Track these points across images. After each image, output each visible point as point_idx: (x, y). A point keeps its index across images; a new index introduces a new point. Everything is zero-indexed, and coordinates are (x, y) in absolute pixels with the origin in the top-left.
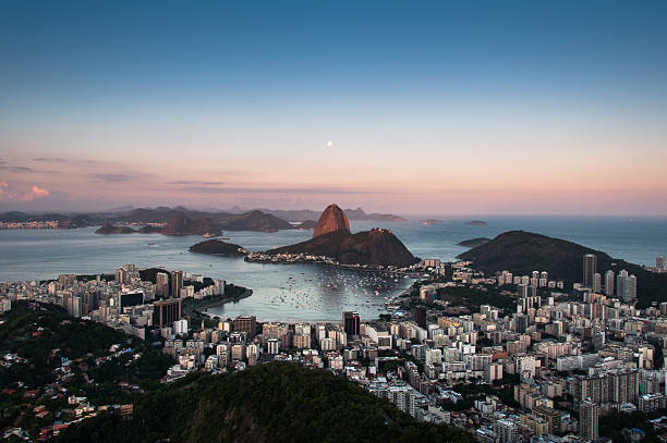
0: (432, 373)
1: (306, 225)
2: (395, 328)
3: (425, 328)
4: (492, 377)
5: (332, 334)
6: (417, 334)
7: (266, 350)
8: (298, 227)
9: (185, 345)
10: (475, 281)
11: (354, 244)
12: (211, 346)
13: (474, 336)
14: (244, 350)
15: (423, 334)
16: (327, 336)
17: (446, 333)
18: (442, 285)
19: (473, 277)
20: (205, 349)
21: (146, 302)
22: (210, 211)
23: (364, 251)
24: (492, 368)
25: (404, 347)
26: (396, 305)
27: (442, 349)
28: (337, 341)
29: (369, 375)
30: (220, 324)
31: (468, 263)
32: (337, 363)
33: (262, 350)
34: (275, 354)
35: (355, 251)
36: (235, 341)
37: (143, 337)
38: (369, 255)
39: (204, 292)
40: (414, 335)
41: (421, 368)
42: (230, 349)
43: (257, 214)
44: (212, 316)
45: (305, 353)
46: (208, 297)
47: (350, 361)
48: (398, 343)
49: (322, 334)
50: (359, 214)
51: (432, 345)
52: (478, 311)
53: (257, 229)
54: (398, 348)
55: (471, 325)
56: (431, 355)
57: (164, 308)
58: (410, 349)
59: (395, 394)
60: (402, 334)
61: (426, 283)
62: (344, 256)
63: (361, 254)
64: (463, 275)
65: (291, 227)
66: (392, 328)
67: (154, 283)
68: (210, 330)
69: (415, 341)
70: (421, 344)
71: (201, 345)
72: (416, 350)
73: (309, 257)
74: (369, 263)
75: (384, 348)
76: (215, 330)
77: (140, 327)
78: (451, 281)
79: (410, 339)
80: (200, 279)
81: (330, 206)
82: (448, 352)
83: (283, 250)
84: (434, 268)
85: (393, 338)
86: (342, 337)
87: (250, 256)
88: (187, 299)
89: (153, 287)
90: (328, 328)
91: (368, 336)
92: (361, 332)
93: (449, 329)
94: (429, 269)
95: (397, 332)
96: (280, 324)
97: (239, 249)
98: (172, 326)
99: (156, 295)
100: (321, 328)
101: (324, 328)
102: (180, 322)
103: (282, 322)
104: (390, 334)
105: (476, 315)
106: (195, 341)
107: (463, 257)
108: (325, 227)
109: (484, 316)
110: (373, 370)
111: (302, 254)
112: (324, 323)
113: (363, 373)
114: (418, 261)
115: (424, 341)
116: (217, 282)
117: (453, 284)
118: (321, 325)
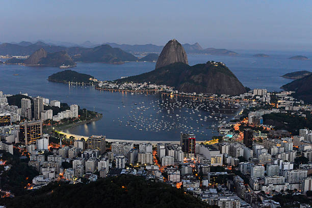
0: (256, 185)
1: (149, 58)
2: (225, 149)
3: (251, 148)
4: (306, 189)
5: (171, 152)
6: (245, 153)
7: (114, 165)
9: (46, 160)
10: (296, 108)
11: (191, 75)
12: (68, 161)
13: (294, 155)
14: (96, 165)
15: (250, 153)
16: (167, 154)
17: (269, 152)
18: (268, 112)
19: (295, 105)
20: (63, 163)
21: (13, 123)
22: (66, 45)
23: (200, 81)
24: (307, 182)
25: (233, 164)
26: (227, 128)
27: (265, 166)
28: (176, 159)
29: (203, 188)
30: (75, 143)
31: (291, 92)
32: (174, 177)
33: (111, 165)
34: (122, 169)
35: (192, 81)
36: (87, 157)
37: (11, 152)
38: (204, 84)
39: (62, 116)
40: (242, 154)
41: (247, 179)
42: (84, 164)
44: (68, 136)
45: (148, 168)
46: (65, 120)
47: (186, 175)
48: (228, 161)
49: (163, 152)
50: (196, 48)
51: (257, 163)
52: (298, 134)
54: (227, 164)
55: (291, 146)
56: (257, 171)
57: (29, 128)
58: (238, 166)
59: (224, 203)
60: (232, 152)
61: (252, 109)
63: (197, 83)
64: (286, 102)
65: (137, 60)
66: (223, 147)
67: (20, 107)
68: (67, 147)
69: (242, 159)
70: (247, 161)
71: (60, 160)
72: (243, 166)
73: (151, 86)
74: (204, 92)
75: (216, 165)
76: (71, 147)
77: (9, 144)
78: (275, 108)
79: (239, 158)
80: (58, 104)
81: (170, 42)
82: (270, 168)
83: (129, 80)
84: (261, 96)
85: (224, 156)
86: (181, 155)
87: (100, 85)
88: (47, 121)
89: (19, 110)
90: (168, 148)
91: (202, 155)
92: (196, 151)
93: (272, 149)
94: (257, 97)
95: (227, 152)
96: (127, 144)
97: (91, 79)
98: (35, 144)
99: (21, 117)
100: (161, 147)
101: (164, 147)
102: (41, 140)
103: (128, 141)
104: (221, 153)
105: (295, 137)
106: (55, 156)
107: (286, 88)
108: (166, 60)
109: (302, 138)
110: (206, 183)
111: (145, 84)
112: (164, 142)
113: (197, 185)
114: (248, 90)
115: (250, 159)
116: (72, 107)
117: (277, 111)
118: (162, 144)
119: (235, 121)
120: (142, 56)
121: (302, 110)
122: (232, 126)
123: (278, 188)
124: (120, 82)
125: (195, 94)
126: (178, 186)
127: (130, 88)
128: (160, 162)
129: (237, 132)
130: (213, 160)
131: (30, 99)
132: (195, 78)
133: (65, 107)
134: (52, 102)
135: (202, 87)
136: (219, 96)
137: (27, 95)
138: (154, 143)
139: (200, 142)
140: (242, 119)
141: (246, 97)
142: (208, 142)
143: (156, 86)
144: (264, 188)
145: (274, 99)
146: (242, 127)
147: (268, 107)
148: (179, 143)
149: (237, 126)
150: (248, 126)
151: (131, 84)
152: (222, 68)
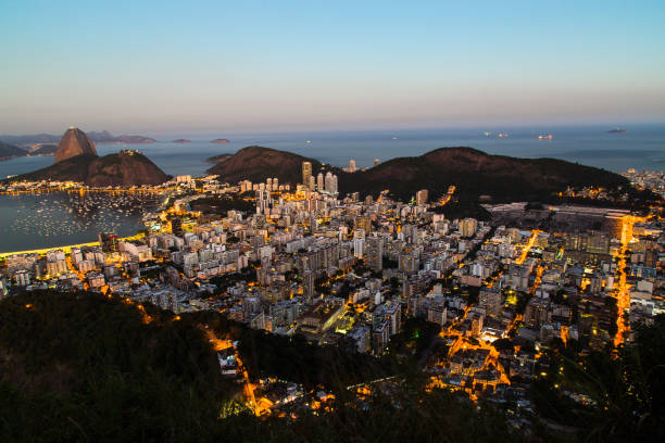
0: (190, 273)
1: (45, 150)
2: (153, 241)
3: (181, 237)
4: (240, 267)
5: (90, 256)
6: (175, 242)
7: (13, 281)
8: (35, 153)
10: (222, 191)
11: (103, 167)
13: (224, 237)
15: (180, 242)
16: (84, 258)
17: (200, 238)
18: (195, 198)
19: (221, 188)
23: (115, 173)
24: (240, 260)
26: (153, 220)
27: (198, 252)
28: (97, 263)
29: (134, 287)
31: (215, 176)
32: (99, 282)
33: (9, 284)
34: (26, 286)
35: (105, 174)
38: (120, 176)
40: (172, 244)
41: (180, 268)
45: (63, 278)
47: (112, 277)
49: (78, 258)
50: (105, 137)
51: (189, 250)
52: (226, 216)
55: (220, 228)
56: (189, 258)
58: (170, 257)
59: (158, 297)
60: (161, 245)
61: (178, 197)
62: (94, 180)
63: (111, 176)
64: (211, 185)
65: (27, 153)
66: (151, 241)
69: (174, 249)
70: (179, 250)
72: (175, 256)
73: (53, 184)
74: (122, 185)
75: (144, 260)
78: (201, 193)
79: (169, 248)
81: (70, 130)
82: (202, 253)
83: (20, 178)
84: (186, 183)
85: (152, 249)
86: (101, 256)
90: (84, 251)
91: (128, 252)
92: (120, 249)
93: (203, 235)
94: (181, 185)
95: (156, 244)
96: (29, 255)
100: (76, 251)
101: (79, 251)
103: (30, 252)
104: (149, 247)
105: (224, 220)
107: (210, 172)
108: (68, 152)
109: (230, 220)
110: (136, 280)
111: (44, 181)
112: (79, 246)
113: (126, 284)
114: (170, 178)
115: (181, 248)
117: (204, 196)
118: (76, 249)
119: (161, 211)
120: (35, 147)
121: (229, 193)
122: (159, 217)
123: (214, 272)
124: (7, 182)
125: (111, 187)
126: (104, 290)
127: (23, 189)
128: (77, 269)
129: (165, 223)
130: (140, 256)
132: (108, 170)
135: (117, 180)
136: (140, 187)
138: (67, 249)
139: (123, 240)
140: (168, 207)
141: (170, 186)
142: (133, 238)
143: (59, 184)
144: (200, 275)
145: (200, 184)
146: (169, 217)
147: (194, 193)
148: (98, 244)
149: (163, 216)
150: (175, 215)
151: (23, 184)
152: (139, 157)
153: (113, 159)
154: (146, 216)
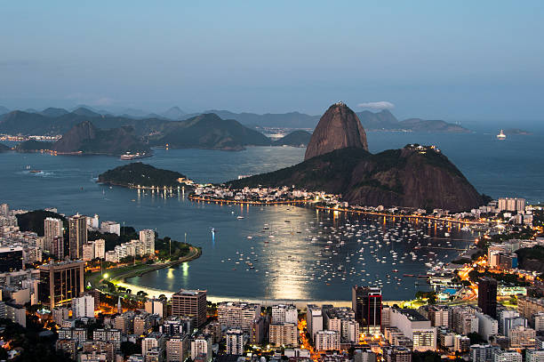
2: (442, 317)
5: (334, 323)
6: (481, 325)
7: (222, 348)
8: (280, 142)
9: (90, 337)
11: (374, 172)
12: (133, 340)
14: (187, 348)
15: (492, 326)
16: (325, 327)
18: (529, 244)
20: (123, 344)
21: (28, 266)
22: (133, 115)
23: (392, 183)
25: (457, 347)
26: (447, 276)
27: (523, 353)
28: (343, 338)
30: (148, 305)
33: (216, 349)
34: (238, 356)
35: (376, 183)
36: (171, 332)
37: (23, 323)
38: (400, 189)
39: (122, 251)
40: (475, 328)
42: (163, 346)
43: (210, 120)
44: (135, 290)
45: (289, 354)
46: (129, 259)
48: (447, 340)
49: (317, 324)
50: (385, 118)
53: (210, 145)
54: (446, 350)
57: (57, 275)
58: (467, 352)
60: (454, 325)
61: (497, 239)
62: (357, 192)
63: (386, 187)
65: (269, 142)
66: (437, 314)
67: (41, 234)
68: (132, 314)
69: (477, 338)
70: (486, 342)
71: (117, 338)
72: (478, 353)
73: (297, 193)
74: (400, 204)
75: (423, 349)
76: (138, 313)
77: (19, 307)
79: (469, 335)
80: (115, 229)
81: (334, 107)
83: (253, 182)
84: (514, 213)
85: (438, 331)
86: (352, 328)
87: (198, 192)
88: (94, 262)
89: (40, 241)
90: (328, 314)
91: (395, 329)
92: (384, 321)
93: (537, 319)
94: (506, 215)
95: (446, 323)
96: (248, 306)
97: (180, 180)
98: (69, 306)
99: (43, 254)
100: (314, 313)
101: (319, 313)
102: (82, 299)
103: (250, 302)
104: (433, 325)
106: (108, 330)
108: (326, 142)
111: (285, 189)
112: (320, 304)
114: (486, 201)
115: (491, 338)
116: (142, 234)
118: (316, 307)
119: (462, 262)
122: (456, 272)
124: (237, 185)
125: (382, 208)
127: (255, 198)
128: (312, 343)
129: (466, 284)
130: (416, 340)
131: (63, 219)
132: (382, 177)
133: (129, 234)
134: (103, 224)
135: (393, 196)
136: (429, 211)
137: (55, 211)
139: (391, 304)
140: (475, 257)
141: (483, 215)
142: (407, 304)
143: (305, 194)
146: (475, 274)
147: (528, 234)
148: (349, 305)
149: (464, 273)
150: (487, 272)
151: (257, 190)
152: (435, 158)
153: (393, 158)
154: (434, 267)
